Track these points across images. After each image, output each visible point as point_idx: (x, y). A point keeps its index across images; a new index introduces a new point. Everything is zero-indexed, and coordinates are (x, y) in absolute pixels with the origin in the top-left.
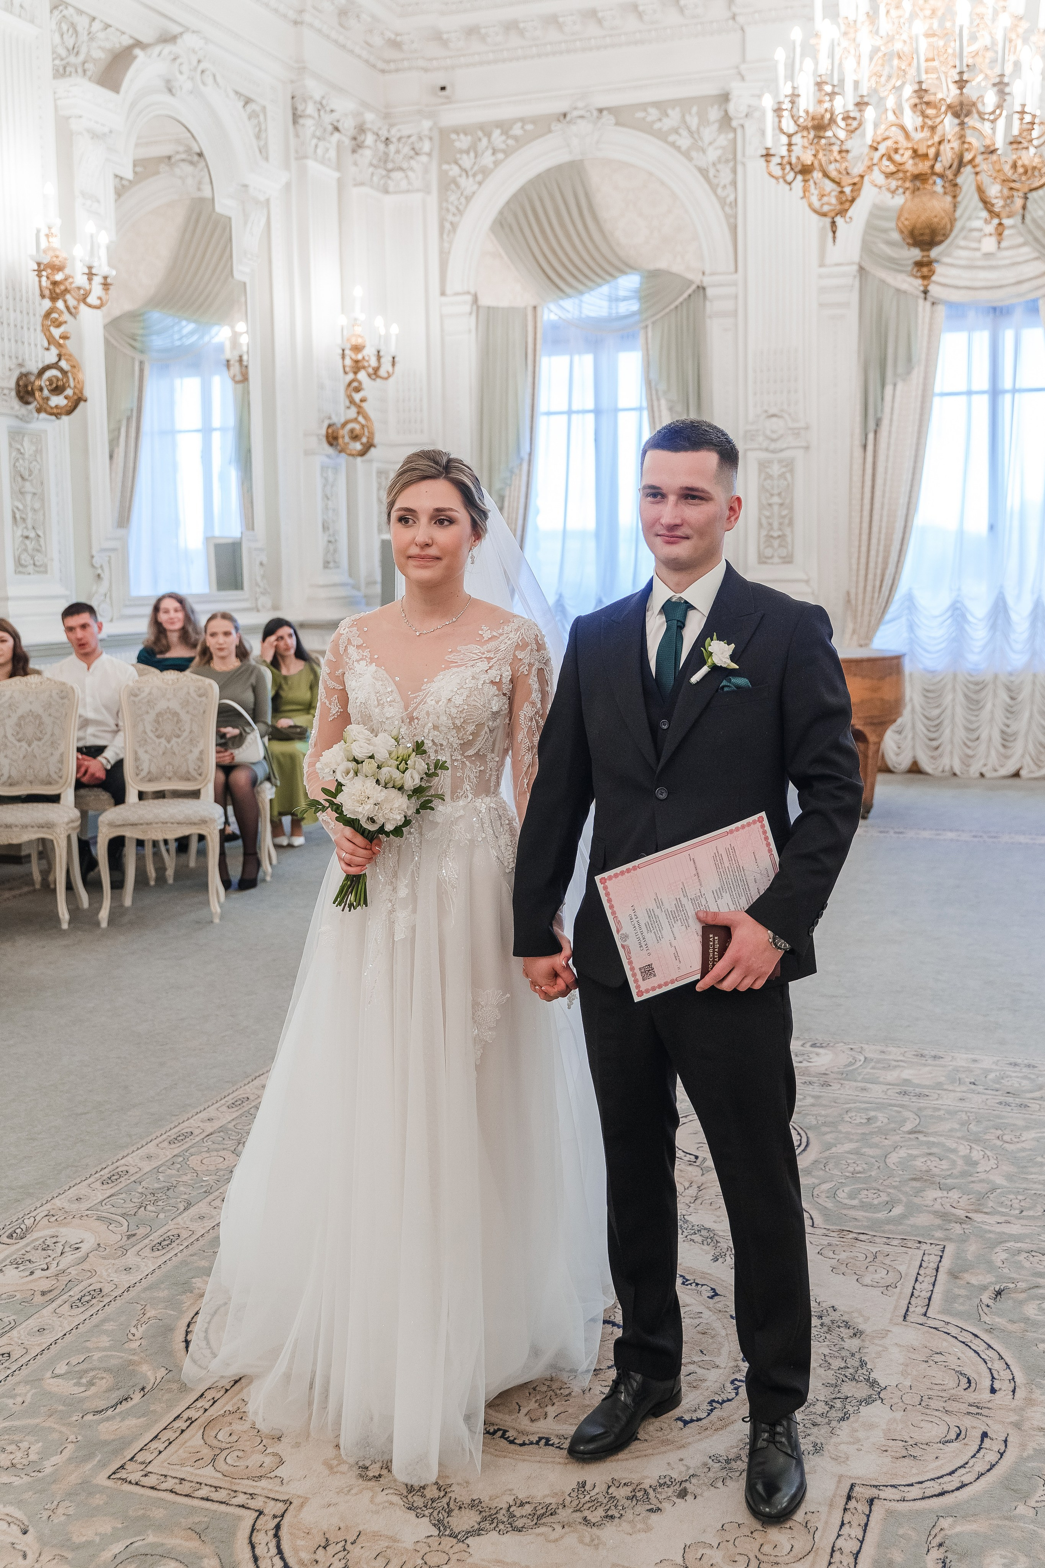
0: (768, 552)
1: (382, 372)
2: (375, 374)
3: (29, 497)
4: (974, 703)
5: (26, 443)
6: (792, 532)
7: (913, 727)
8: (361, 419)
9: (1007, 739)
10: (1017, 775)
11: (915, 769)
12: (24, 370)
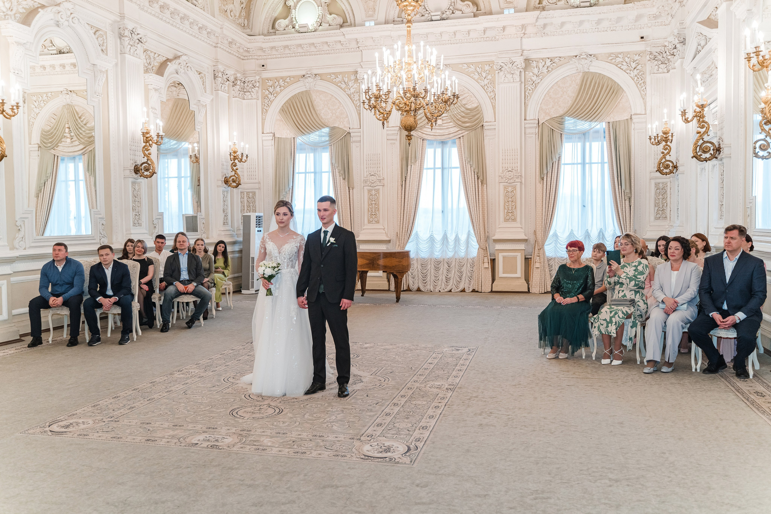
0: (371, 219)
1: (243, 160)
2: (241, 161)
3: (137, 202)
4: (437, 269)
5: (136, 186)
6: (379, 213)
7: (418, 276)
8: (236, 175)
9: (447, 280)
10: (450, 291)
11: (419, 290)
12: (136, 164)
